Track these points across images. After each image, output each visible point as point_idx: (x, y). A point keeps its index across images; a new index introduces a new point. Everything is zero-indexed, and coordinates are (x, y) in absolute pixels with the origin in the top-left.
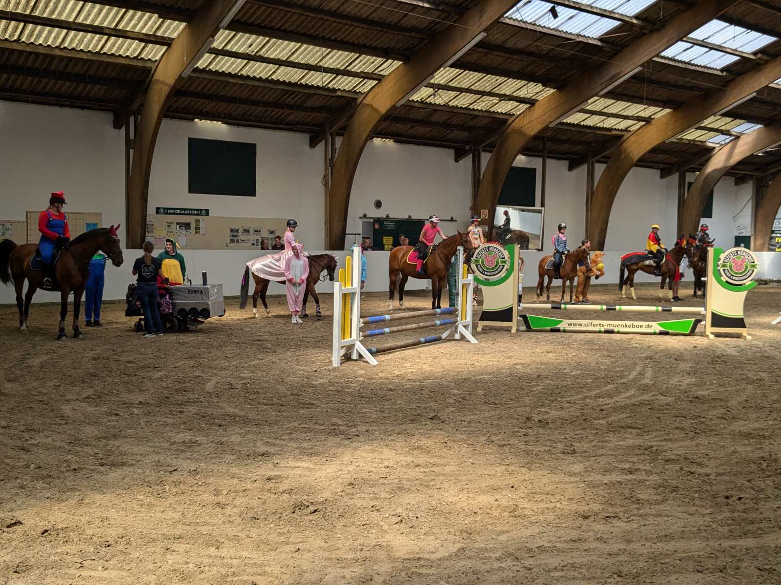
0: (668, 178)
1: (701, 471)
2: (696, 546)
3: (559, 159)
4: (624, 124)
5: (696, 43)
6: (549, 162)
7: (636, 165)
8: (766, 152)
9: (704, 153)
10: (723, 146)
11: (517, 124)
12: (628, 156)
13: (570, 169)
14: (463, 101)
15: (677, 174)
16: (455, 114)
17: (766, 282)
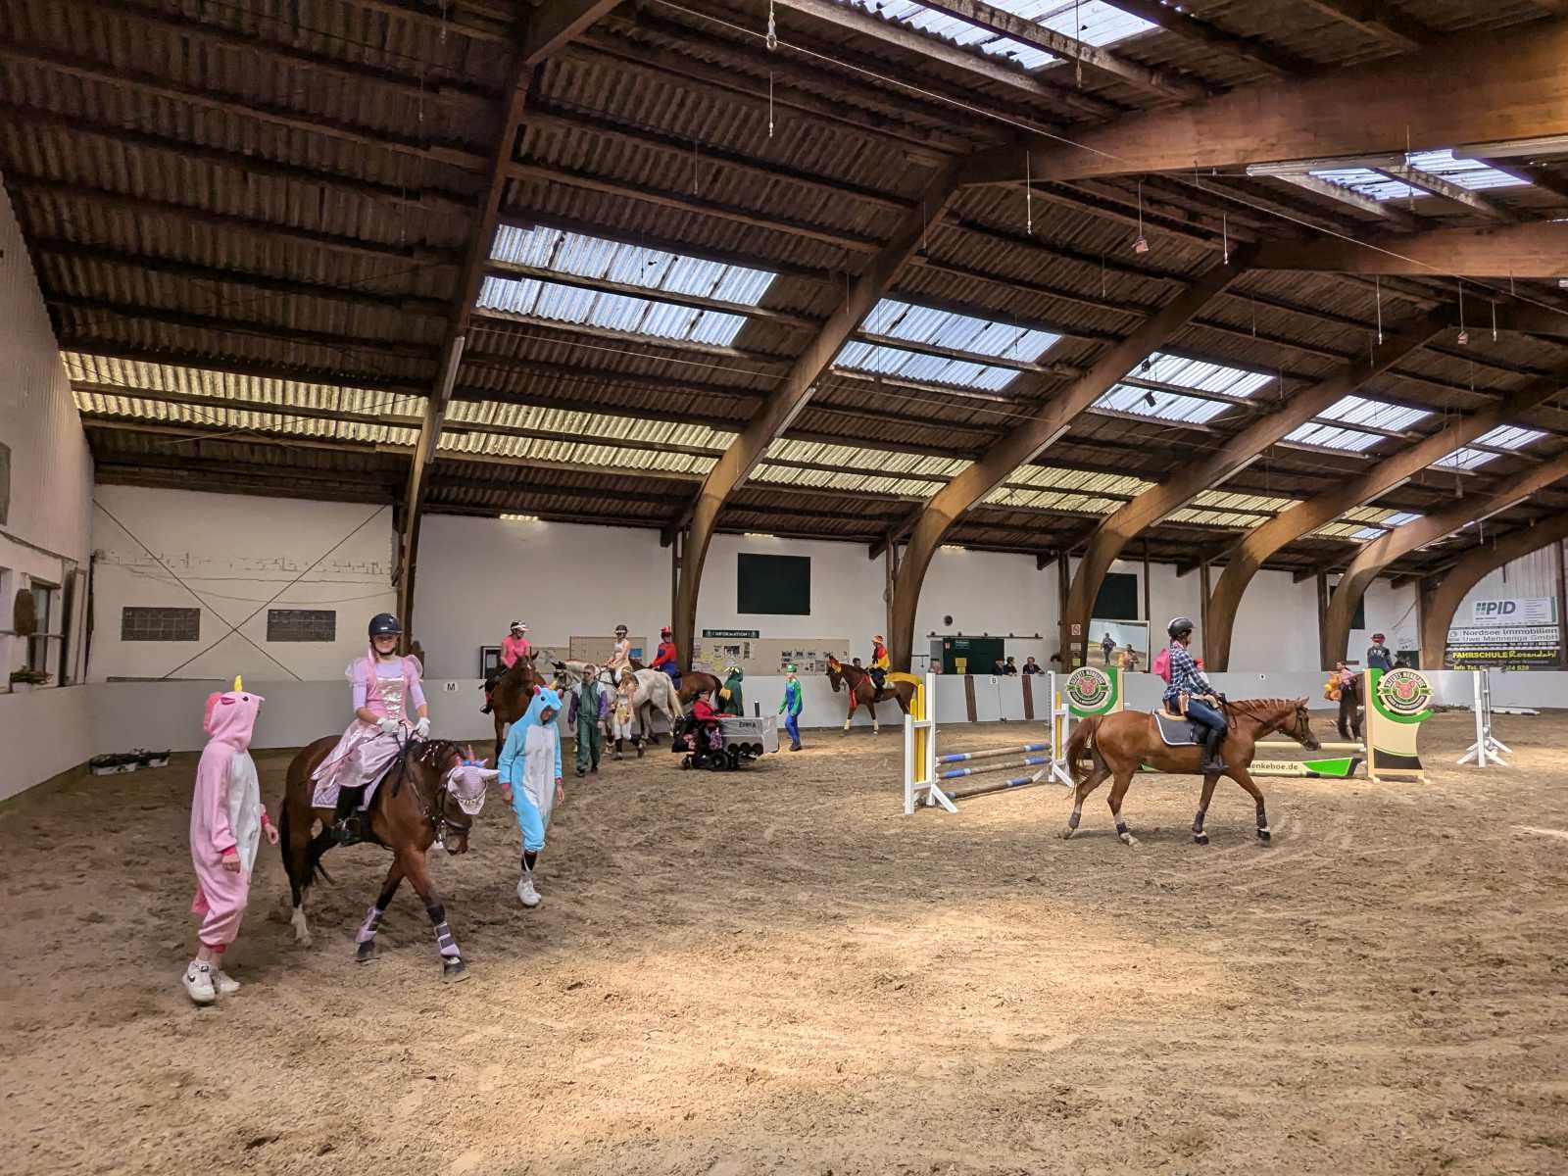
0: (1305, 582)
1: (1379, 954)
2: (1378, 1051)
3: (1164, 563)
4: (1243, 520)
5: (1327, 423)
6: (1152, 566)
7: (1262, 568)
8: (1431, 547)
9: (1348, 551)
10: (1371, 542)
11: (1110, 525)
12: (1250, 557)
13: (1180, 573)
14: (1047, 500)
15: (1315, 577)
16: (1036, 516)
17: (1444, 709)
